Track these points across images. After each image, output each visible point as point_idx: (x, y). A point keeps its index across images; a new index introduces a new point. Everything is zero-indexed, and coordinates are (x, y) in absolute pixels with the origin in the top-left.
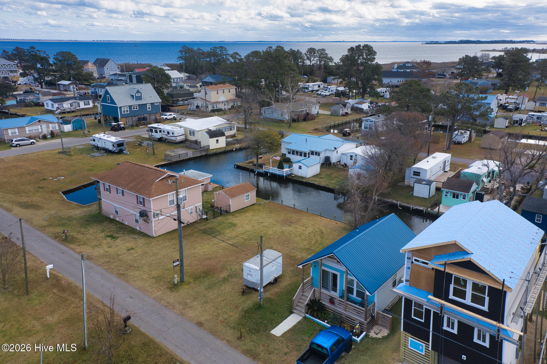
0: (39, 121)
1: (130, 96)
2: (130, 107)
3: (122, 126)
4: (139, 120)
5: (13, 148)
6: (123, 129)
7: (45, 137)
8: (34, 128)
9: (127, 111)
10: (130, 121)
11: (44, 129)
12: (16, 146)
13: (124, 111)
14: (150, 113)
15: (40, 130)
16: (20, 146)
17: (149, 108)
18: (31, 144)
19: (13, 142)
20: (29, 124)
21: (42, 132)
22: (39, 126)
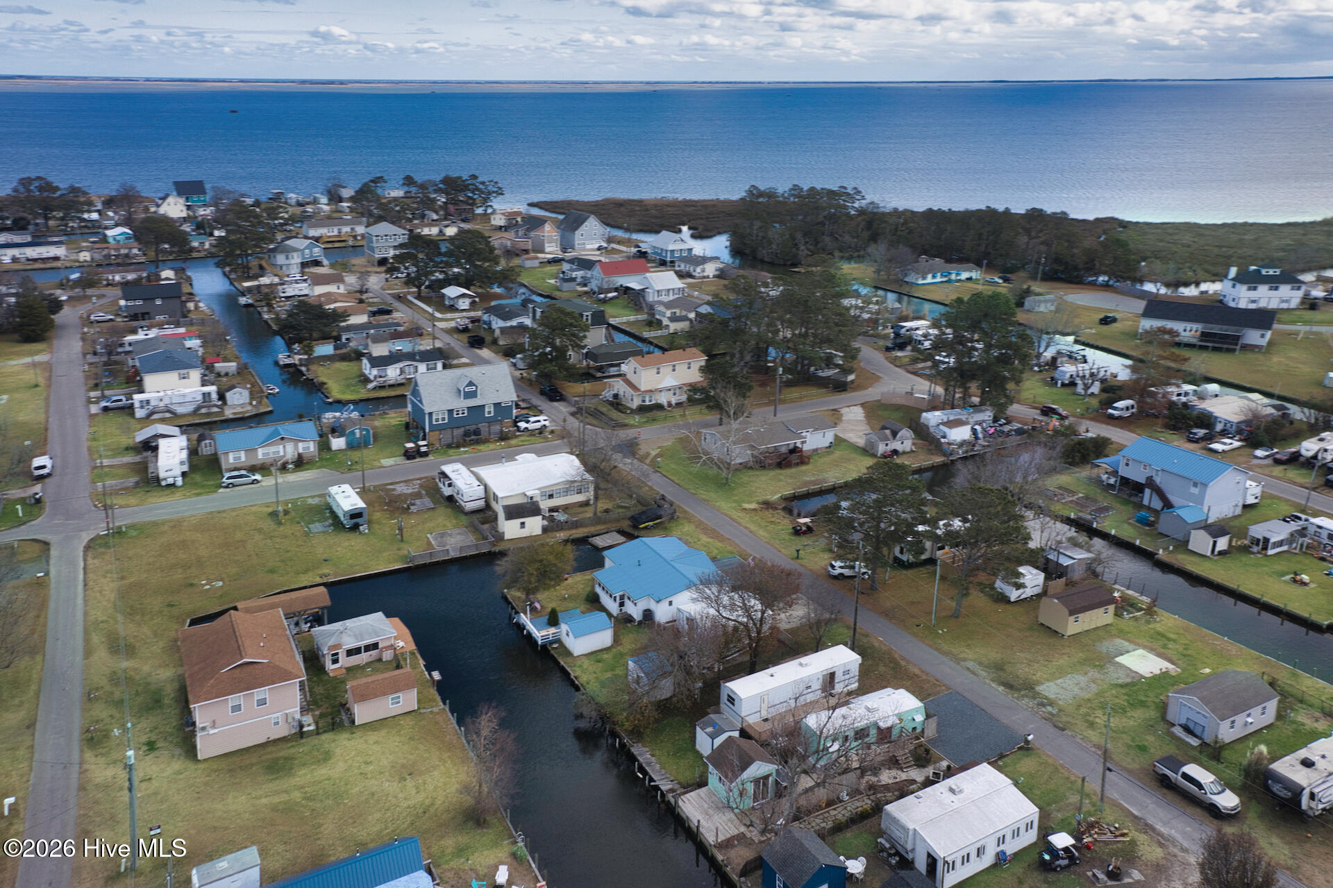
0: (282, 439)
1: (455, 390)
2: (451, 412)
3: (423, 449)
4: (467, 434)
5: (221, 490)
6: (426, 454)
7: (284, 468)
8: (272, 449)
9: (443, 419)
10: (447, 437)
11: (288, 451)
12: (227, 487)
13: (437, 420)
14: (491, 421)
15: (282, 454)
16: (234, 486)
17: (489, 412)
18: (252, 483)
19: (224, 480)
20: (266, 442)
21: (284, 456)
22: (281, 447)
